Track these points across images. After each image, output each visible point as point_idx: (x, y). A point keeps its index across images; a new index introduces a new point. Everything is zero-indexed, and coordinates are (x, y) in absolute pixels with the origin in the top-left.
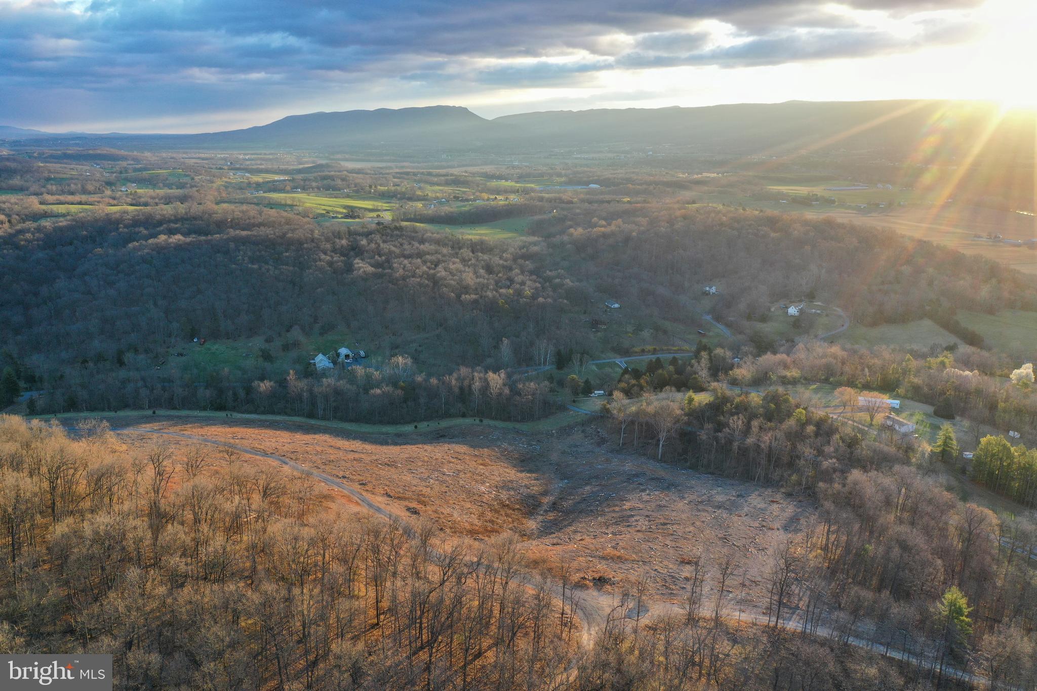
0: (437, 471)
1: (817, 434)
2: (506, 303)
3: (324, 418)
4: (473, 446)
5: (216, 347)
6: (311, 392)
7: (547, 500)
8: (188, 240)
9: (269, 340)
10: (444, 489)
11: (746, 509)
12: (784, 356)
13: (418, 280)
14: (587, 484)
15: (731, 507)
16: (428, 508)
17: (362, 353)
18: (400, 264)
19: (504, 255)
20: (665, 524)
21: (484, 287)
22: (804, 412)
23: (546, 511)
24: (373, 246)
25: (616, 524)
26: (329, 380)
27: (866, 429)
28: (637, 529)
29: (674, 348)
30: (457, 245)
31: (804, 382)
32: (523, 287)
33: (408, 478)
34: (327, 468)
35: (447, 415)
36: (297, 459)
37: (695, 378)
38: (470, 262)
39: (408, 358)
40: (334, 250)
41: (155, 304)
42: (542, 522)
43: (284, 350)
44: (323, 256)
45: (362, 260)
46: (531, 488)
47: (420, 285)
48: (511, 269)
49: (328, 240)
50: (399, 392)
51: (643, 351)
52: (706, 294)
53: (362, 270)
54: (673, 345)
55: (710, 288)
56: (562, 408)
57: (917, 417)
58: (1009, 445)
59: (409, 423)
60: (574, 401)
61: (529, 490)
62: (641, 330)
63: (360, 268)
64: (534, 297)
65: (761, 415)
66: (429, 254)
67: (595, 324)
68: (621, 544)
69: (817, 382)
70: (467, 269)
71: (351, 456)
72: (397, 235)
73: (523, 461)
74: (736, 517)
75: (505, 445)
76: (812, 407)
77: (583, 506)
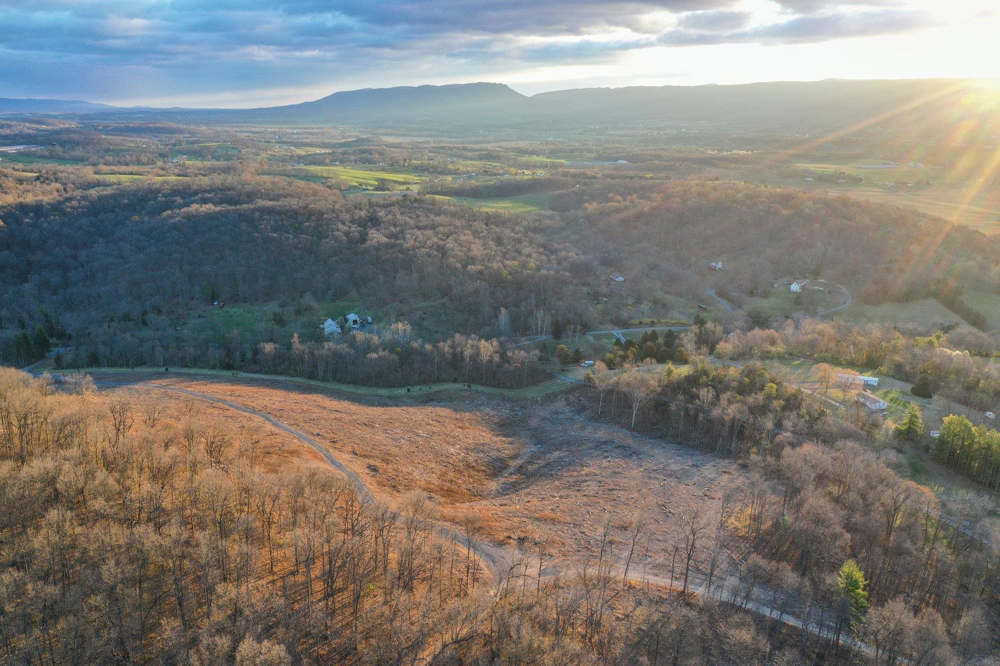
0: (412, 432)
1: (784, 409)
2: (510, 273)
3: (324, 380)
4: (456, 410)
5: (234, 310)
6: (312, 354)
7: (514, 464)
8: (218, 209)
9: (282, 306)
10: (412, 449)
11: (695, 479)
12: (772, 331)
13: (428, 250)
14: (557, 449)
15: (680, 477)
16: (390, 466)
17: (370, 319)
18: (414, 235)
19: (517, 228)
20: (612, 490)
21: (490, 258)
22: (775, 386)
23: (511, 474)
24: (390, 217)
25: (569, 488)
26: (330, 344)
27: (838, 405)
28: (584, 493)
29: (673, 322)
30: (473, 217)
31: (788, 357)
32: (529, 259)
33: (381, 437)
34: (306, 425)
35: (440, 380)
36: (281, 417)
37: (681, 351)
38: (481, 234)
39: (407, 324)
40: (353, 221)
41: (181, 270)
42: (503, 484)
43: (296, 314)
44: (341, 226)
45: (378, 230)
46: (502, 451)
47: (429, 255)
48: (519, 241)
49: (348, 211)
50: (394, 357)
51: (641, 323)
52: (714, 269)
53: (375, 240)
54: (672, 319)
55: (717, 263)
56: (551, 376)
57: (893, 395)
58: (970, 424)
59: (403, 386)
60: (563, 370)
61: (499, 453)
62: (640, 303)
63: (374, 238)
64: (538, 269)
65: (733, 388)
66: (442, 226)
67: (595, 297)
68: (561, 507)
69: (803, 358)
70: (477, 241)
71: (333, 416)
72: (416, 207)
73: (501, 426)
74: (684, 486)
75: (488, 410)
76: (787, 382)
77: (546, 470)
